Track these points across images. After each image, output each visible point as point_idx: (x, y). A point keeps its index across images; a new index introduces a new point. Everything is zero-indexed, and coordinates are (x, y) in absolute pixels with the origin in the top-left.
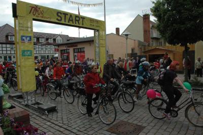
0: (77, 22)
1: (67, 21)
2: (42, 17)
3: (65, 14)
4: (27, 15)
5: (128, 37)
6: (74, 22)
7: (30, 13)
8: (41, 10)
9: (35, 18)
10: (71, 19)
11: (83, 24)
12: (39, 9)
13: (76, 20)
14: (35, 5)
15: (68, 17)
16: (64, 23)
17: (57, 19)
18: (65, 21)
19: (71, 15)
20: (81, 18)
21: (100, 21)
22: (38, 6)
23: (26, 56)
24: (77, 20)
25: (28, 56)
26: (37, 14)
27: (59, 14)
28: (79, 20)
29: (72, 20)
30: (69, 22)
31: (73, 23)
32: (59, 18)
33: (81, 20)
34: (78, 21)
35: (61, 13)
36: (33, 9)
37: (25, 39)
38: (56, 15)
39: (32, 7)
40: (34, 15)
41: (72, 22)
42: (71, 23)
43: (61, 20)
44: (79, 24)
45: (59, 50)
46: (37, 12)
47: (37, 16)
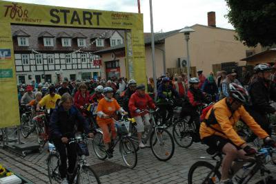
0: (87, 21)
1: (69, 21)
2: (26, 20)
3: (65, 11)
4: (1, 19)
5: (190, 36)
6: (82, 22)
7: (5, 16)
8: (23, 9)
9: (14, 21)
10: (76, 18)
11: (98, 24)
12: (20, 8)
13: (85, 19)
14: (13, 3)
15: (70, 15)
16: (63, 24)
17: (52, 21)
18: (66, 22)
19: (75, 12)
20: (95, 13)
21: (131, 14)
22: (17, 3)
23: (4, 77)
24: (87, 19)
25: (7, 77)
26: (17, 16)
27: (55, 13)
28: (91, 18)
29: (78, 20)
30: (72, 23)
31: (80, 23)
32: (55, 19)
33: (95, 17)
34: (89, 19)
35: (57, 11)
36: (10, 9)
38: (48, 14)
39: (9, 7)
40: (13, 18)
41: (77, 22)
42: (76, 24)
43: (58, 21)
44: (91, 24)
45: (103, 63)
46: (17, 14)
47: (17, 20)
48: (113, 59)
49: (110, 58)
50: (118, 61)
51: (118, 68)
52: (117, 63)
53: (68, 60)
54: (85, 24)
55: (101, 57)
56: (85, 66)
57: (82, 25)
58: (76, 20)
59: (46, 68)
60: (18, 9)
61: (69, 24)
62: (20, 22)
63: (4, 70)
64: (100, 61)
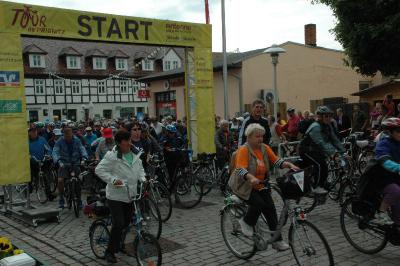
0: (131, 34)
1: (104, 33)
3: (100, 19)
4: (7, 27)
6: (123, 35)
7: (13, 24)
8: (39, 14)
9: (25, 32)
10: (114, 28)
11: (147, 38)
12: (36, 12)
13: (128, 30)
14: (25, 6)
15: (106, 25)
16: (97, 37)
17: (80, 32)
18: (100, 35)
19: (114, 20)
20: (142, 23)
21: (195, 26)
22: (31, 6)
23: (9, 112)
24: (131, 30)
25: (13, 112)
26: (30, 24)
27: (84, 21)
28: (137, 29)
29: (118, 32)
30: (109, 35)
31: (120, 36)
32: (85, 30)
33: (142, 28)
34: (134, 31)
35: (88, 18)
36: (21, 14)
37: (5, 79)
38: (75, 22)
39: (18, 11)
40: (24, 27)
41: (117, 35)
42: (115, 37)
43: (89, 34)
44: (136, 38)
45: (151, 94)
46: (30, 21)
47: (29, 30)
48: (165, 89)
49: (162, 88)
50: (174, 92)
51: (174, 102)
52: (172, 95)
53: (101, 89)
54: (127, 37)
55: (149, 85)
56: (125, 98)
57: (124, 40)
58: (115, 32)
59: (69, 99)
60: (32, 14)
61: (104, 38)
62: (35, 33)
63: (9, 102)
64: (148, 92)
